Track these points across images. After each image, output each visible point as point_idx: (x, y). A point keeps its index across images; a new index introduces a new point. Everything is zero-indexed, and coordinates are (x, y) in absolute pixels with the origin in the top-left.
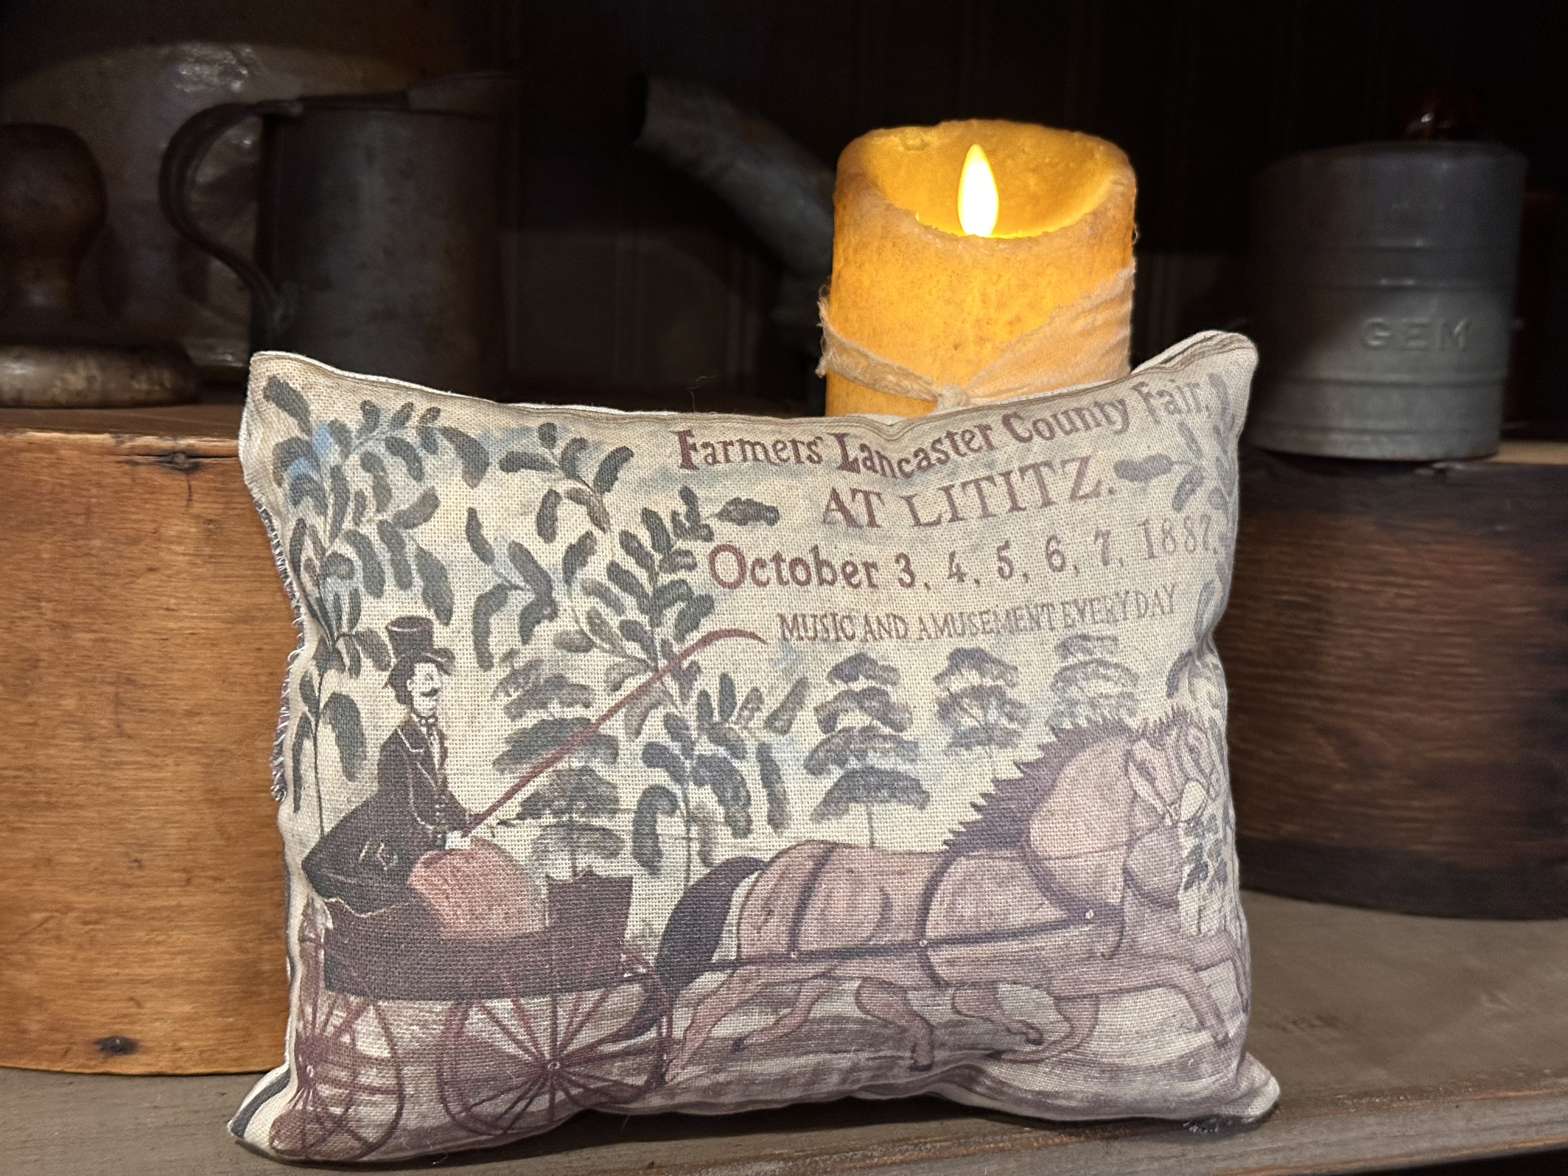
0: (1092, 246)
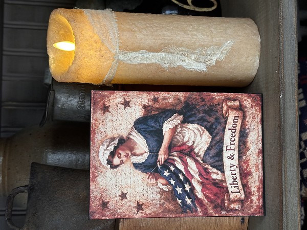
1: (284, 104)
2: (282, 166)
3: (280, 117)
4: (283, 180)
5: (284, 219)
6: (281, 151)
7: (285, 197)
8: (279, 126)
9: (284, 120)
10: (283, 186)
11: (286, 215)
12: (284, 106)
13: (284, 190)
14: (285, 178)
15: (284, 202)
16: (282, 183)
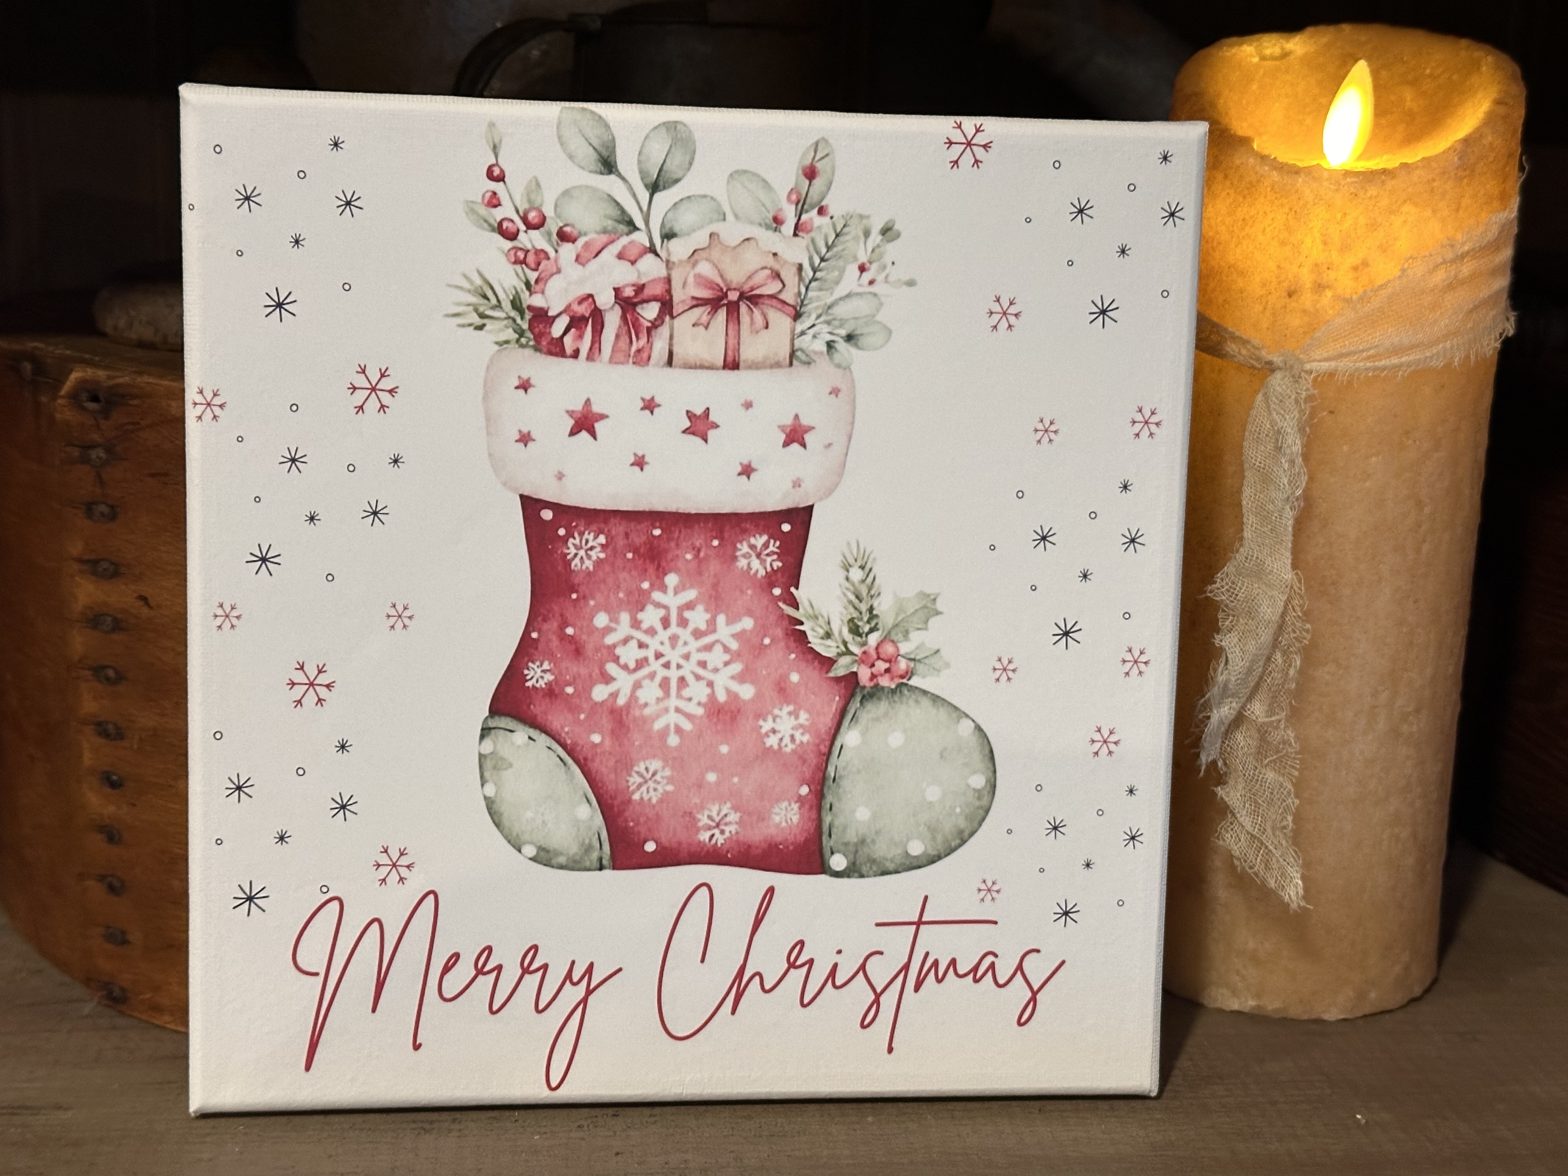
0: (1462, 179)
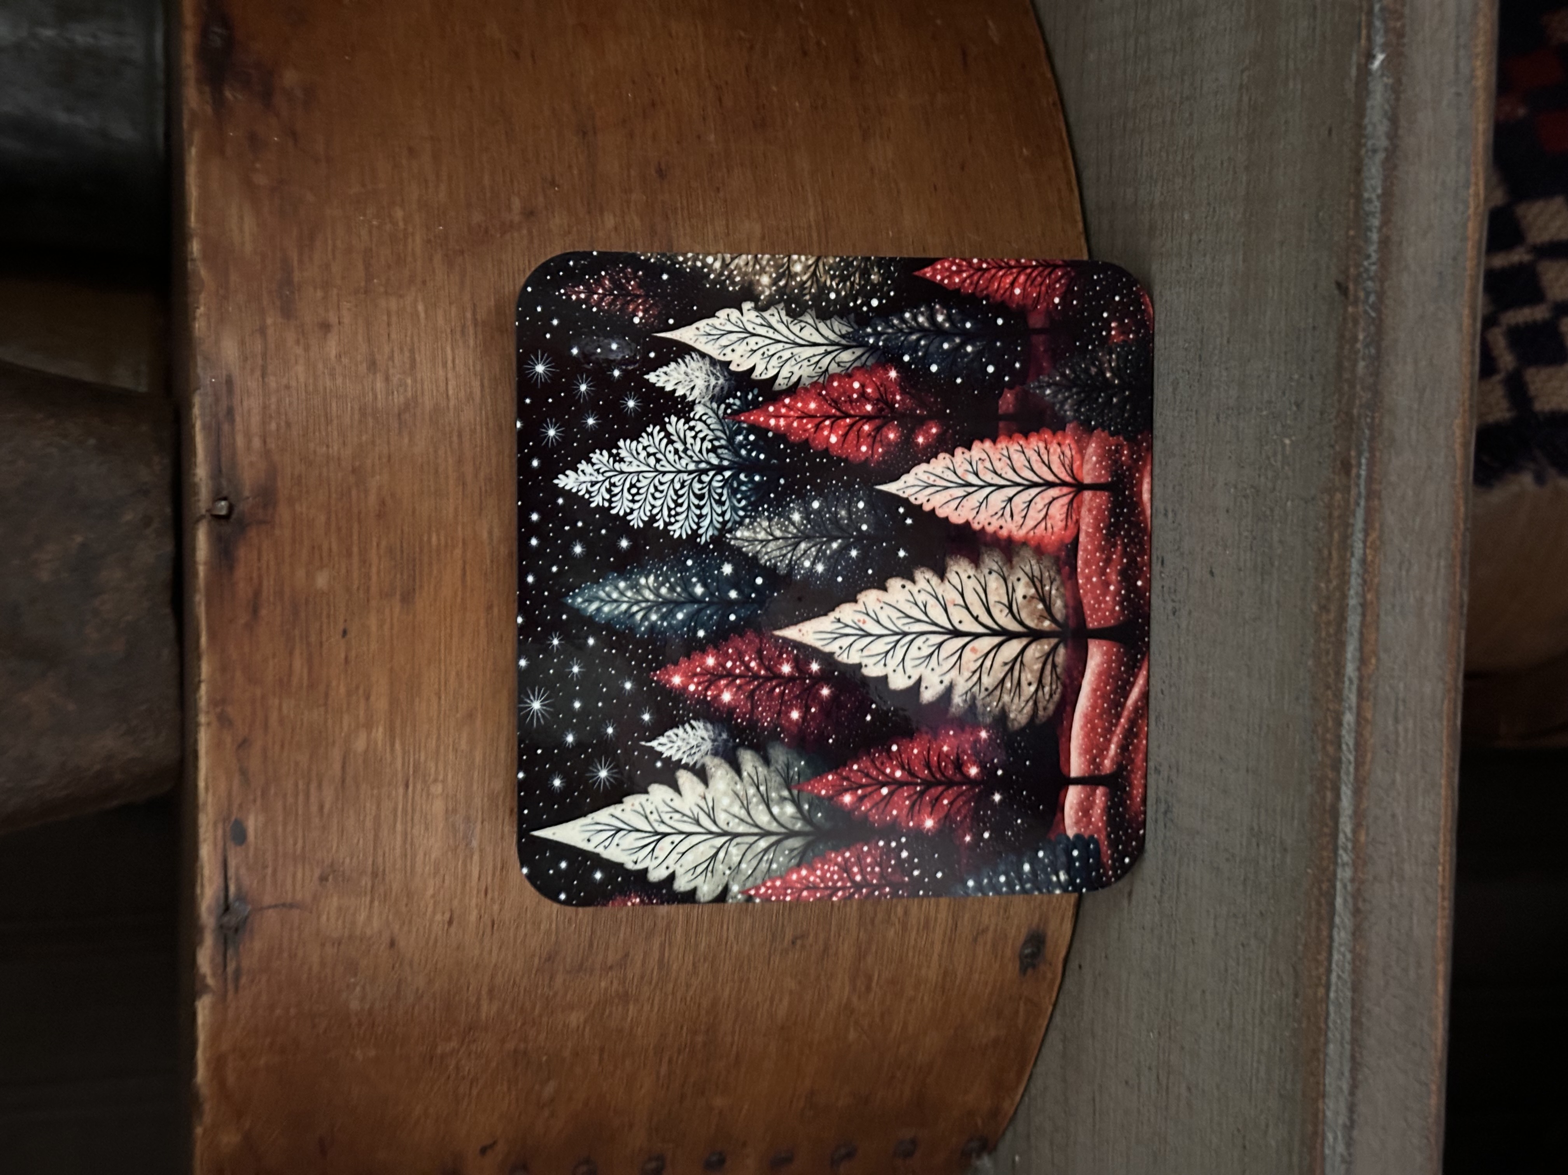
1: (1394, 120)
2: (1344, 576)
3: (1359, 220)
4: (1350, 669)
5: (1341, 936)
6: (1346, 467)
7: (1358, 792)
8: (1342, 288)
9: (1385, 242)
10: (1349, 718)
11: (1356, 912)
12: (1393, 136)
13: (1348, 739)
14: (1363, 661)
15: (1346, 826)
16: (1339, 696)
